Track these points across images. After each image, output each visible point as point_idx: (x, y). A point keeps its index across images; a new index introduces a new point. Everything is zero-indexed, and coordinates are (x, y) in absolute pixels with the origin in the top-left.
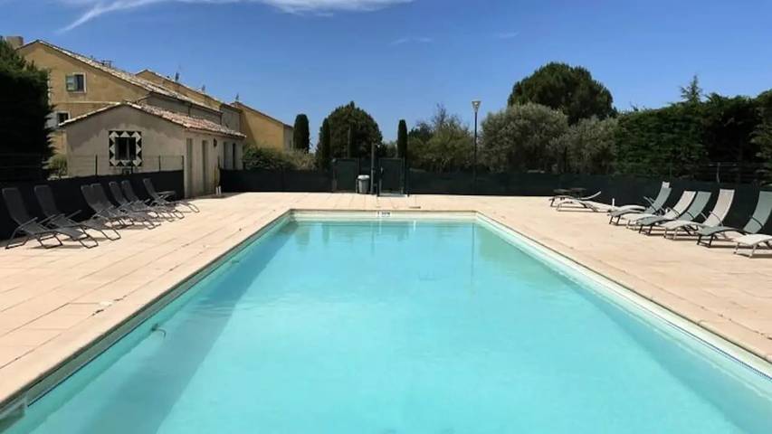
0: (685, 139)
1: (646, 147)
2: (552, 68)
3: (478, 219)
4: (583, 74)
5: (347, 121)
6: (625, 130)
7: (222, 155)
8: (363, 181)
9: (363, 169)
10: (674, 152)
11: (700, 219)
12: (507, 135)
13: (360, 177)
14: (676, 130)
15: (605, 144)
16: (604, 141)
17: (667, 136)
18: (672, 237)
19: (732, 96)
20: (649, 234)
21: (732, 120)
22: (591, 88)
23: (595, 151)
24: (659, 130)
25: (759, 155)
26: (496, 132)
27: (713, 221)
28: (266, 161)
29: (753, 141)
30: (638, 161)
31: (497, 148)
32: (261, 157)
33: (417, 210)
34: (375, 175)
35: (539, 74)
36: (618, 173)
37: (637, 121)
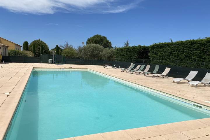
0: (133, 54)
1: (123, 55)
2: (97, 36)
3: (88, 70)
4: (105, 38)
5: (38, 44)
6: (118, 51)
7: (2, 52)
8: (50, 60)
9: (50, 57)
10: (130, 56)
11: (143, 71)
12: (89, 51)
13: (50, 59)
14: (131, 52)
15: (111, 54)
16: (110, 53)
17: (129, 53)
18: (138, 74)
19: (143, 46)
20: (132, 74)
21: (143, 50)
22: (107, 41)
23: (108, 55)
24: (127, 52)
25: (149, 58)
26: (86, 50)
27: (146, 71)
28: (18, 54)
29: (148, 55)
30: (121, 58)
31: (87, 53)
32: (16, 53)
33: (71, 68)
34: (54, 59)
35: (94, 37)
36: (116, 60)
37: (121, 50)
